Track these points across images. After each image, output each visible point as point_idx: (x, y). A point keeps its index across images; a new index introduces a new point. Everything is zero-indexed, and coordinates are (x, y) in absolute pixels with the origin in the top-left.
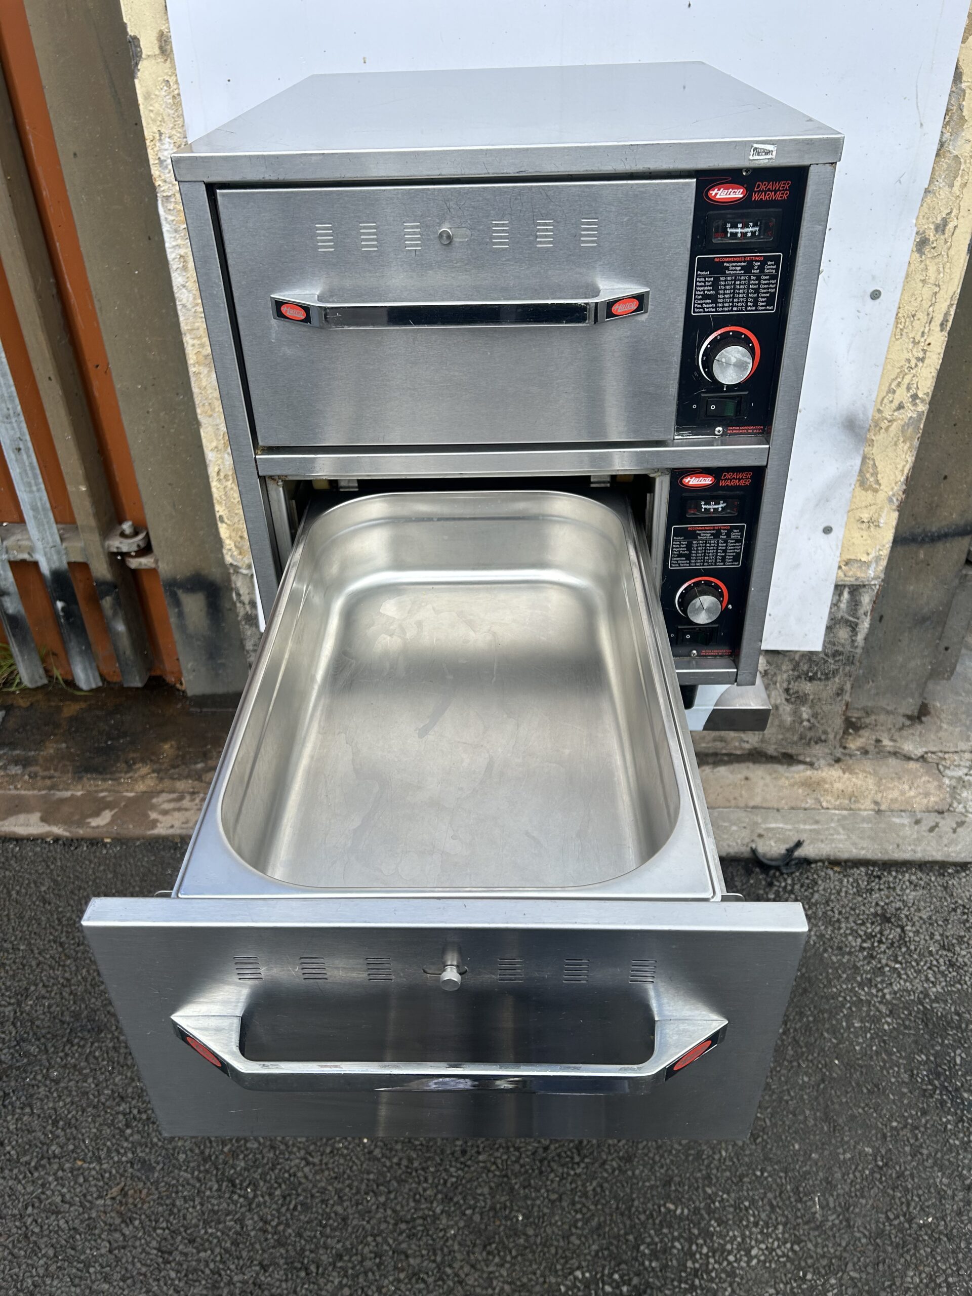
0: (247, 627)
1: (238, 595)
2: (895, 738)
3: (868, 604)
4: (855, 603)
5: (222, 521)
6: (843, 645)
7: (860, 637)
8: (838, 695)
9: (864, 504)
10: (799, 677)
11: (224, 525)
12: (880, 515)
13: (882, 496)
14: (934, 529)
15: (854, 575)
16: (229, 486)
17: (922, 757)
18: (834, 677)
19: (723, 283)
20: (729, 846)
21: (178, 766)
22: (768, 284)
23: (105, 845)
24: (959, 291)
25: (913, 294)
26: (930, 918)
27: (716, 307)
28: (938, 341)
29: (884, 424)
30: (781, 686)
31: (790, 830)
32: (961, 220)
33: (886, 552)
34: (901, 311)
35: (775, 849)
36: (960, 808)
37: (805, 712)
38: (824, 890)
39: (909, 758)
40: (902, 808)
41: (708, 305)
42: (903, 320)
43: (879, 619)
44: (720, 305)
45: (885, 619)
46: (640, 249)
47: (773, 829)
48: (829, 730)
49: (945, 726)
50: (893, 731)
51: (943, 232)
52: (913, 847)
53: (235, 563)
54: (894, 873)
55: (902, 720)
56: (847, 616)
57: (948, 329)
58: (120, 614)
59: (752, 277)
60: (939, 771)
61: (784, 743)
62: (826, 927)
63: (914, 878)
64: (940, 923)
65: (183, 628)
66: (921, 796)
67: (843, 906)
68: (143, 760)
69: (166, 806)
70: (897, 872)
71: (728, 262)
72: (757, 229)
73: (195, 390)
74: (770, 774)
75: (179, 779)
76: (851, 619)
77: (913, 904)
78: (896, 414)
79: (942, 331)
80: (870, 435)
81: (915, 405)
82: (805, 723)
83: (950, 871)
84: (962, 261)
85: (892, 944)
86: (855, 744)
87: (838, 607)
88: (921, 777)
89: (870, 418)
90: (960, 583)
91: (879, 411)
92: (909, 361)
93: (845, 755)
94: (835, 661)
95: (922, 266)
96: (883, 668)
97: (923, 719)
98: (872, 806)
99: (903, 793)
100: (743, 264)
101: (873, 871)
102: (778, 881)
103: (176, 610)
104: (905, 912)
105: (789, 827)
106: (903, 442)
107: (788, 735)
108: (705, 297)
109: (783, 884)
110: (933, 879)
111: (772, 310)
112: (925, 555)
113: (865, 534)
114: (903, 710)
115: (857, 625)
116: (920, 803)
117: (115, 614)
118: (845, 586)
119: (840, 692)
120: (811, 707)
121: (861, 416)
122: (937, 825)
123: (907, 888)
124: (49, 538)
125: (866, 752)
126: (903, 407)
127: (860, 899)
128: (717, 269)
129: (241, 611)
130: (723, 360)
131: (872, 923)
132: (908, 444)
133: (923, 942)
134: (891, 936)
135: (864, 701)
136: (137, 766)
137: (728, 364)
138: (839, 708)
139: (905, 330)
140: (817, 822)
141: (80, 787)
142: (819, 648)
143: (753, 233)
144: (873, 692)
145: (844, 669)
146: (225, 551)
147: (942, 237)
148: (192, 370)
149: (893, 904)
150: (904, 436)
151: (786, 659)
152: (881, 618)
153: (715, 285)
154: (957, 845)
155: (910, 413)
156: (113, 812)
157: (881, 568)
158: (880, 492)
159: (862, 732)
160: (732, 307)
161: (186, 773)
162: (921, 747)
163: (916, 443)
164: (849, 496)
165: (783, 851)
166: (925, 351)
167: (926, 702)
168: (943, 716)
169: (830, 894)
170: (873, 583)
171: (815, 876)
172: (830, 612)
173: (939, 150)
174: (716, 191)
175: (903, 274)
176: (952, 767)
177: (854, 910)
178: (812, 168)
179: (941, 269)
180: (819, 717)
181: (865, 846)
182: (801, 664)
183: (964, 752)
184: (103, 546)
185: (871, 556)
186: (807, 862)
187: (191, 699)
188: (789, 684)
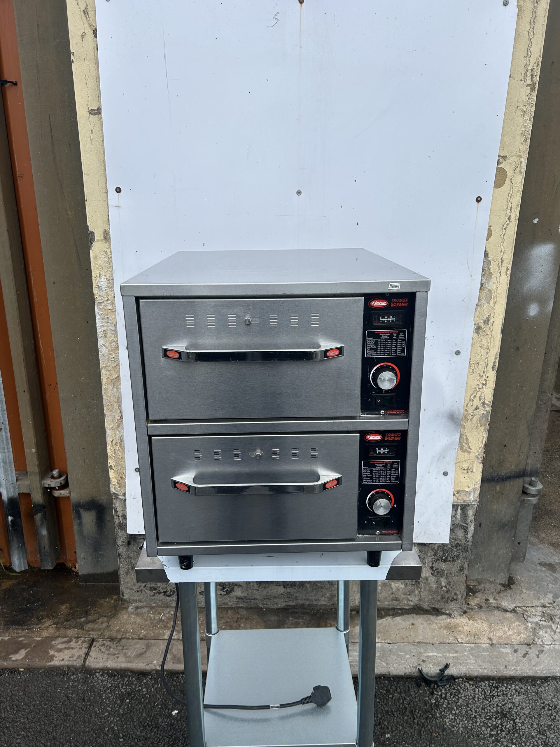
0: (119, 530)
1: (116, 511)
2: (496, 598)
3: (472, 516)
4: (465, 516)
5: (111, 468)
6: (461, 540)
7: (470, 535)
8: (461, 570)
9: (463, 460)
10: (438, 560)
11: (112, 471)
12: (473, 466)
13: (472, 455)
14: (503, 474)
15: (462, 499)
16: (117, 449)
17: (514, 610)
18: (458, 559)
19: (379, 343)
20: (405, 668)
21: (69, 620)
22: (401, 343)
23: (19, 673)
24: (499, 351)
25: (477, 353)
26: (530, 713)
27: (377, 354)
28: (492, 376)
29: (470, 417)
30: (428, 565)
31: (441, 657)
32: (496, 319)
33: (478, 486)
34: (471, 360)
35: (433, 670)
36: (539, 642)
37: (443, 581)
38: (465, 696)
39: (506, 611)
40: (506, 642)
41: (373, 352)
42: (473, 365)
43: (479, 525)
44: (379, 353)
45: (482, 525)
46: (339, 327)
47: (431, 656)
48: (458, 593)
49: (524, 591)
50: (495, 594)
51: (488, 324)
52: (515, 667)
53: (116, 493)
54: (505, 685)
55: (500, 587)
56: (461, 523)
57: (496, 369)
58: (45, 523)
59: (394, 340)
60: (525, 618)
61: (432, 601)
62: (468, 722)
63: (517, 687)
64: (536, 716)
65: (81, 532)
66: (516, 634)
67: (477, 707)
68: (48, 617)
69: (60, 646)
70: (507, 684)
71: (381, 333)
72: (394, 319)
73: (104, 397)
74: (426, 621)
75: (70, 629)
76: (463, 524)
77: (519, 705)
78: (475, 412)
79: (493, 370)
80: (463, 423)
81: (484, 407)
82: (444, 588)
83: (538, 682)
84: (499, 337)
85: (509, 731)
86: (474, 602)
87: (456, 518)
88: (514, 623)
89: (462, 414)
90: (521, 504)
91: (466, 410)
92: (478, 385)
93: (469, 608)
94: (457, 550)
95: (479, 339)
96: (485, 555)
97: (511, 586)
98: (488, 641)
99: (505, 633)
100: (389, 334)
101: (493, 684)
102: (436, 691)
103: (78, 521)
104: (515, 710)
105: (441, 655)
106: (480, 426)
107: (435, 596)
108: (371, 349)
109: (440, 693)
110: (529, 688)
111: (404, 355)
112: (500, 489)
113: (466, 476)
114: (498, 581)
115: (467, 528)
116: (516, 639)
117: (42, 524)
118: (458, 505)
119: (462, 569)
120: (446, 578)
121: (457, 412)
122: (527, 653)
123: (514, 694)
124: (10, 479)
125: (481, 607)
126: (478, 409)
127: (487, 702)
128: (376, 337)
129: (117, 521)
130: (382, 378)
131: (496, 718)
132: (483, 428)
133: (527, 730)
134: (508, 727)
135: (476, 576)
136: (44, 620)
137: (385, 380)
138: (463, 579)
139: (475, 370)
140: (456, 652)
141: (7, 634)
142: (447, 542)
143: (392, 321)
144: (480, 569)
145: (463, 555)
146: (111, 486)
147: (487, 326)
148: (103, 387)
149: (507, 705)
150: (481, 423)
151: (430, 548)
152: (480, 524)
153: (376, 343)
154: (540, 665)
155: (482, 411)
156: (27, 651)
157: (477, 495)
158: (471, 453)
159: (477, 594)
160: (385, 353)
161: (74, 624)
162: (512, 604)
163: (487, 427)
164: (455, 455)
165: (438, 671)
166: (486, 381)
167: (512, 576)
168: (522, 584)
169: (469, 699)
170: (473, 503)
171: (458, 687)
172: (451, 521)
173: (481, 287)
174: (374, 303)
175: (471, 343)
176: (532, 616)
177: (484, 709)
178: (417, 293)
179: (489, 341)
180: (452, 585)
181: (486, 667)
182: (438, 551)
183: (538, 606)
184: (40, 484)
185: (470, 489)
186: (452, 678)
187: (80, 577)
188: (433, 564)
